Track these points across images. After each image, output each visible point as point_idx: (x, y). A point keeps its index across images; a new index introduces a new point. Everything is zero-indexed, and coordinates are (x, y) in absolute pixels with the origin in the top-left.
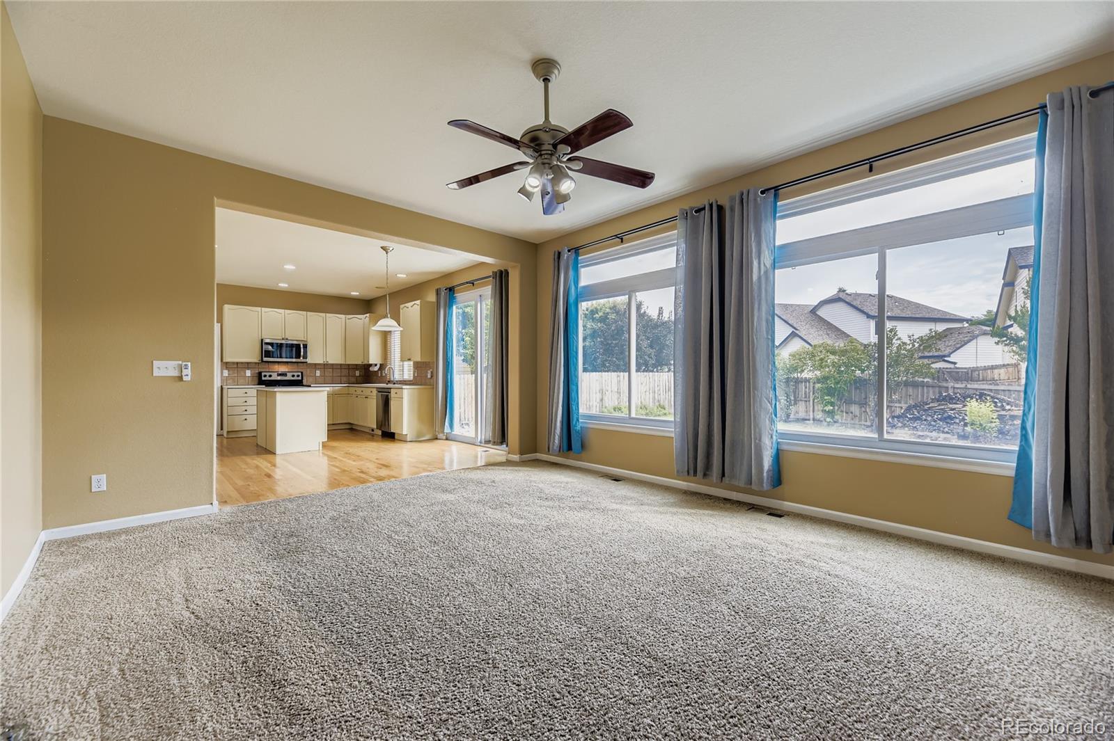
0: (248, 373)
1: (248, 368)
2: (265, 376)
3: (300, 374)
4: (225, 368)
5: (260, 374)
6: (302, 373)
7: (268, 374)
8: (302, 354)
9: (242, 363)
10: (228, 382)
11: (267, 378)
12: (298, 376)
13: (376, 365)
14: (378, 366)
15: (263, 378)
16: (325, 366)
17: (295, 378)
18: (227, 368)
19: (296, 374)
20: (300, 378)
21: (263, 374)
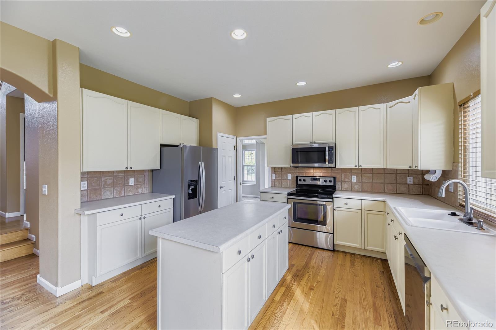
0: (289, 177)
1: (289, 173)
2: (300, 180)
3: (332, 179)
4: (273, 172)
5: (297, 177)
6: (335, 178)
7: (302, 178)
8: (327, 158)
9: (285, 168)
10: (276, 183)
11: (302, 182)
12: (330, 181)
13: (435, 172)
14: (438, 175)
15: (299, 182)
16: (361, 172)
17: (328, 183)
18: (275, 172)
19: (328, 179)
20: (332, 184)
21: (299, 178)
